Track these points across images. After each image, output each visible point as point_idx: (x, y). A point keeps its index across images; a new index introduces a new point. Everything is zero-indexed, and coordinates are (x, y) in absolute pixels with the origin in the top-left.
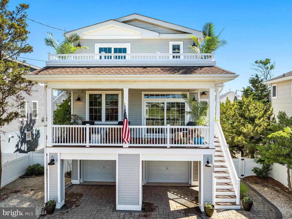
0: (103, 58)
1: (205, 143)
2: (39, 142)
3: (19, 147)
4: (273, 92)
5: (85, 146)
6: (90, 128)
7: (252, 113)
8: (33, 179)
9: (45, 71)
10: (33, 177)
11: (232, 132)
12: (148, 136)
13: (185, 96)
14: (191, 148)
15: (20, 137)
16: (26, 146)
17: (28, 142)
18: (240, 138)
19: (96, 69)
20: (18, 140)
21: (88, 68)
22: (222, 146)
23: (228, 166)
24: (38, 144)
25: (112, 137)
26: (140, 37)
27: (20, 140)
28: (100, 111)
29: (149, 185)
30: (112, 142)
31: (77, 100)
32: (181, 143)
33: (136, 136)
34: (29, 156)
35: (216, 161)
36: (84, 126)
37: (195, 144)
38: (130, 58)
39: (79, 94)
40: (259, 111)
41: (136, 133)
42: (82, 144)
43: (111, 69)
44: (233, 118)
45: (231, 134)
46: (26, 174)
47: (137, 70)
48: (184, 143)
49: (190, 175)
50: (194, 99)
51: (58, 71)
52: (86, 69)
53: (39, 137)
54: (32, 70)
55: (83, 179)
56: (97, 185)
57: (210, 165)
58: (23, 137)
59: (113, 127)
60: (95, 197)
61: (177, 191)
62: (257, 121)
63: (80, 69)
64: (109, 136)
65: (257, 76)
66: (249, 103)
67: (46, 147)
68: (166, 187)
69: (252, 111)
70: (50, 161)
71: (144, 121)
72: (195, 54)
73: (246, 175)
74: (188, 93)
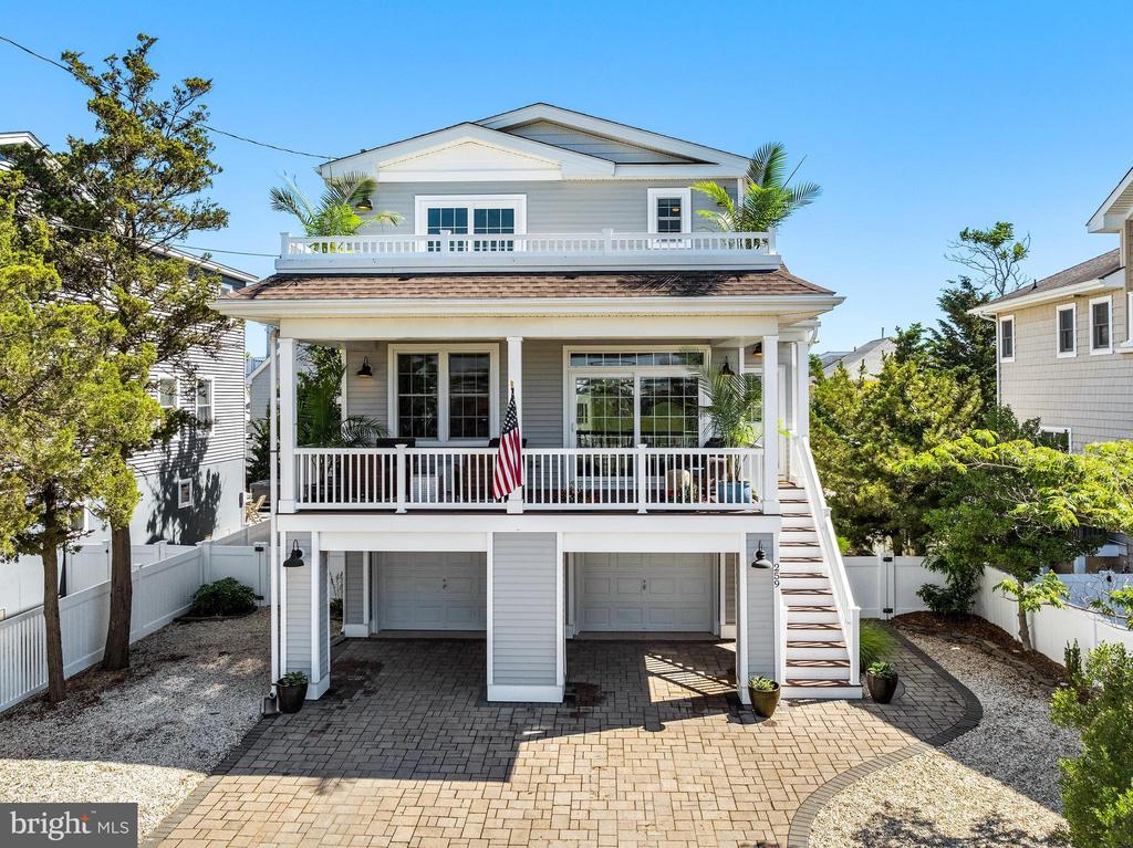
0: (445, 247)
1: (751, 500)
2: (218, 515)
3: (158, 531)
4: (1004, 341)
5: (393, 511)
6: (408, 457)
7: (918, 410)
8: (216, 624)
9: (275, 290)
10: (216, 620)
11: (852, 473)
12: (580, 483)
13: (698, 359)
14: (709, 513)
15: (161, 496)
16: (177, 528)
17: (184, 516)
18: (873, 490)
19: (427, 280)
20: (155, 506)
21: (404, 277)
22: (813, 514)
23: (829, 574)
24: (213, 522)
25: (474, 482)
26: (555, 176)
27: (159, 506)
28: (433, 404)
29: (587, 637)
30: (474, 498)
31: (360, 373)
32: (680, 500)
33: (547, 484)
34: (201, 555)
35: (784, 560)
36: (390, 451)
37: (721, 501)
38: (528, 246)
39: (367, 354)
40: (939, 403)
41: (547, 473)
42: (383, 505)
43: (469, 281)
44: (855, 425)
45: (851, 480)
46: (191, 611)
47: (546, 284)
48: (688, 500)
49: (716, 609)
50: (726, 369)
51: (314, 287)
52: (396, 280)
53: (218, 498)
54: (238, 283)
55: (379, 624)
56: (426, 640)
57: (764, 562)
58: (168, 496)
59: (478, 452)
60: (422, 670)
61: (675, 653)
62: (928, 437)
63: (378, 280)
64: (465, 482)
65: (966, 284)
66: (907, 379)
67: (277, 514)
68: (640, 645)
69: (915, 405)
70: (290, 556)
71: (570, 435)
72: (718, 236)
73: (900, 610)
74: (707, 351)
